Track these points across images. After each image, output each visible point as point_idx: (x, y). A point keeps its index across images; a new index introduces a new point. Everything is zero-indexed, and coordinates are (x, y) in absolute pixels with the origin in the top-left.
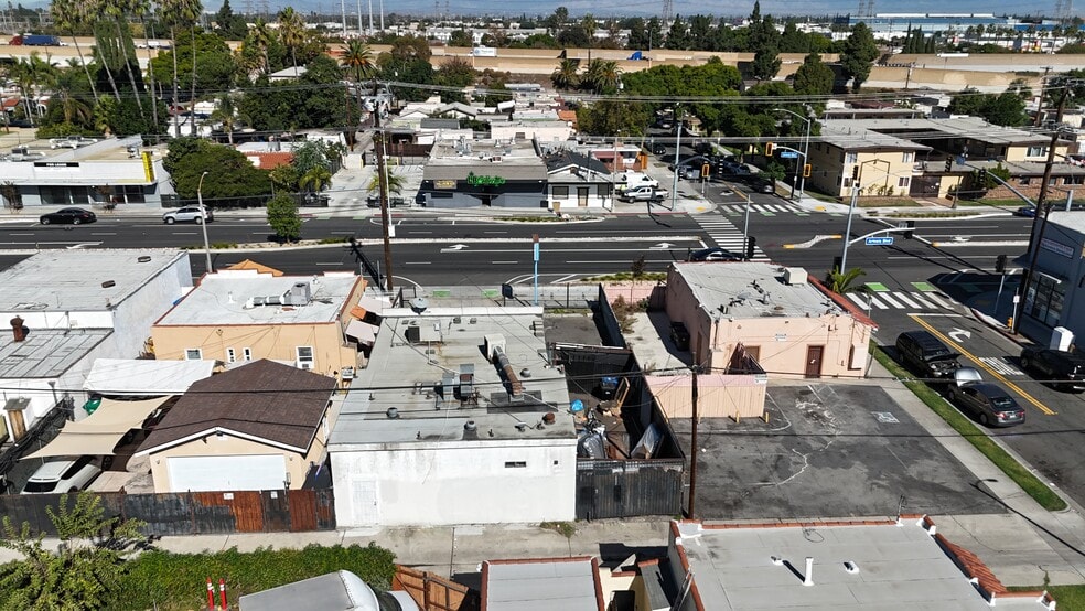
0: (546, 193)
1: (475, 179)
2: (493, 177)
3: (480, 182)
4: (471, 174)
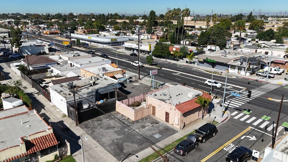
0: (229, 67)
1: (208, 60)
2: (212, 60)
3: (209, 61)
4: (207, 58)
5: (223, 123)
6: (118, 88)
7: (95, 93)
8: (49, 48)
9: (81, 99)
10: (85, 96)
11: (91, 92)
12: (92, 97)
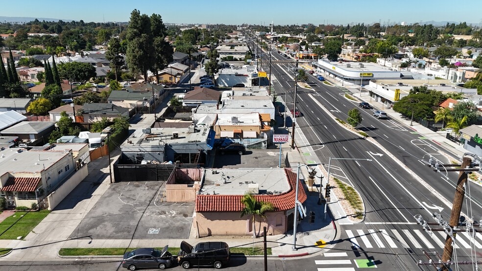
1: (478, 139)
3: (479, 142)
4: (477, 135)
5: (281, 259)
6: (206, 149)
7: (163, 148)
8: (252, 80)
9: (143, 153)
10: (149, 149)
11: (157, 147)
12: (159, 154)
